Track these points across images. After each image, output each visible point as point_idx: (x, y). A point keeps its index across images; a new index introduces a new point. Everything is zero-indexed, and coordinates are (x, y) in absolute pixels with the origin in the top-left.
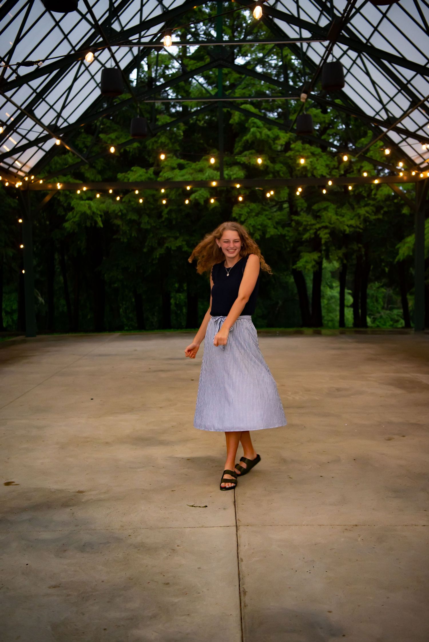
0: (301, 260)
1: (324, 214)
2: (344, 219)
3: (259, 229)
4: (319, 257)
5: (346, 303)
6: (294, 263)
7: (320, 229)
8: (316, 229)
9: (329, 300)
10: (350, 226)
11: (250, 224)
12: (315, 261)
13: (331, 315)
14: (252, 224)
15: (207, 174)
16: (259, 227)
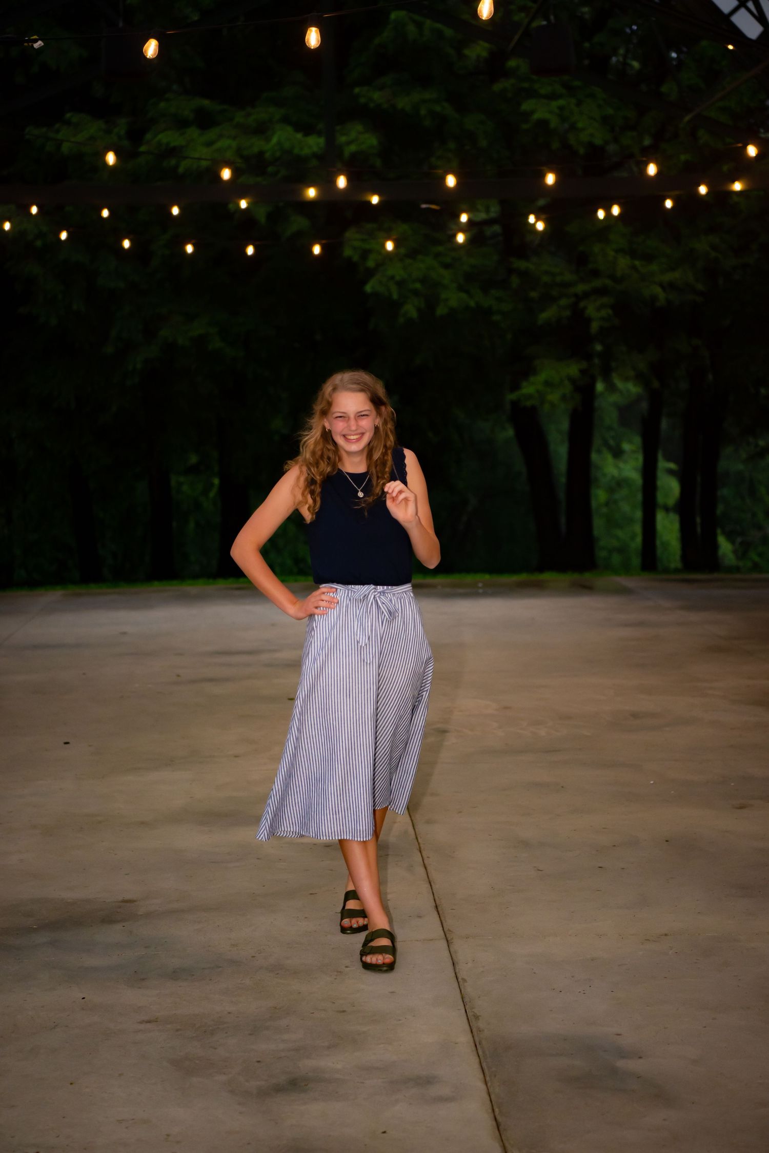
0: (532, 379)
1: (596, 248)
2: (654, 267)
3: (416, 293)
4: (582, 372)
5: (660, 498)
6: (516, 387)
7: (586, 295)
8: (576, 295)
9: (611, 490)
10: (670, 286)
11: (392, 278)
12: (572, 381)
13: (619, 533)
14: (398, 278)
15: (275, 140)
16: (418, 286)
